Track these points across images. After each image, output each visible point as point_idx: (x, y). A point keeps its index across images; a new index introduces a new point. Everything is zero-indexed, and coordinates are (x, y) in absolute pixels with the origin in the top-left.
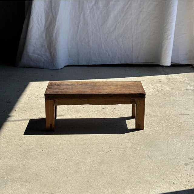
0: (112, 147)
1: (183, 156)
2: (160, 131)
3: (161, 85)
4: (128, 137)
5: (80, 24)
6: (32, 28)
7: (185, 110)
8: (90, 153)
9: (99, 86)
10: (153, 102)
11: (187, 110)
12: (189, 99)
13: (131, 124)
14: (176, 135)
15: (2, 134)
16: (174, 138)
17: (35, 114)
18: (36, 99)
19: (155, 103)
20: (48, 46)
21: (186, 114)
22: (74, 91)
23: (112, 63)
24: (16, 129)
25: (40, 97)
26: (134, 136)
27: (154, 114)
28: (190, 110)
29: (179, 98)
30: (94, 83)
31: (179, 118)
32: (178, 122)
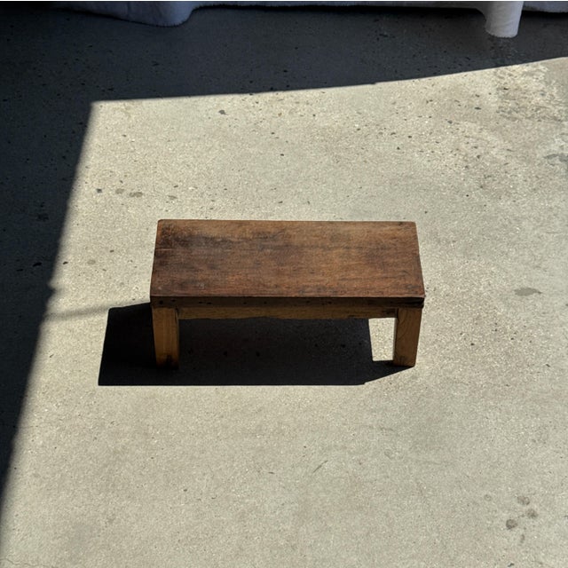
0: (329, 449)
2: (456, 374)
3: (478, 128)
4: (372, 398)
7: (534, 267)
8: (275, 471)
11: (538, 267)
12: (551, 209)
13: (382, 337)
14: (496, 393)
16: (490, 407)
18: (119, 199)
19: (454, 231)
21: (534, 291)
22: (230, 278)
25: (129, 191)
26: (388, 398)
27: (445, 288)
28: (545, 270)
29: (524, 203)
30: (283, 230)
31: (511, 310)
32: (508, 327)
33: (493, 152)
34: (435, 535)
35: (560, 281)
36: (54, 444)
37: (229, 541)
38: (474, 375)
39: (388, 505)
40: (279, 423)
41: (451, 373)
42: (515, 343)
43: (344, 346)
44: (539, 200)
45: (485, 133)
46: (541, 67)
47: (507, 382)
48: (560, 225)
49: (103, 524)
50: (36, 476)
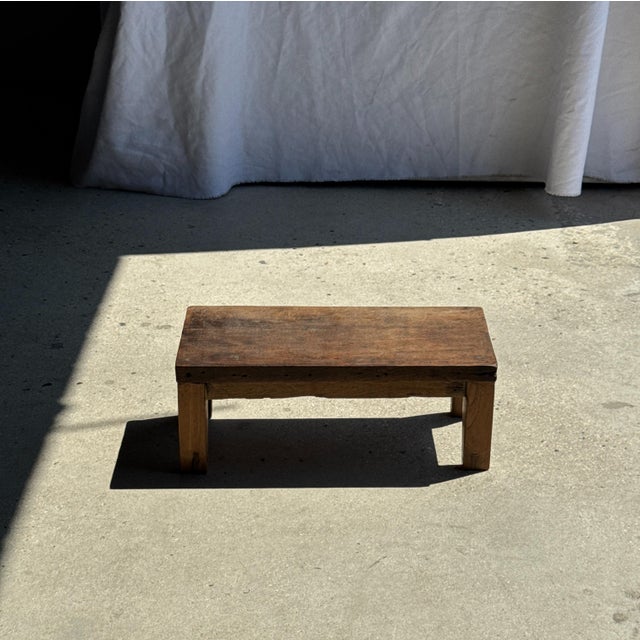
0: (389, 545)
1: (611, 584)
2: (540, 476)
3: (547, 273)
4: (439, 499)
6: (123, 64)
7: (623, 385)
8: (322, 566)
9: (346, 327)
10: (521, 351)
11: (626, 384)
12: (637, 337)
13: (448, 444)
14: (589, 494)
15: (44, 483)
16: (583, 506)
17: (144, 400)
18: (145, 331)
19: (527, 355)
20: (177, 123)
21: (626, 405)
22: (270, 351)
24: (86, 463)
25: (156, 325)
26: (458, 499)
27: (521, 402)
28: (636, 386)
29: (605, 331)
30: (331, 314)
31: (600, 421)
32: (598, 436)
33: (566, 292)
34: (525, 627)
36: (52, 542)
37: (265, 634)
38: (560, 477)
39: (464, 599)
40: (326, 522)
41: (532, 476)
42: (608, 449)
43: (403, 453)
44: (623, 329)
45: (555, 277)
46: (613, 227)
47: (601, 484)
49: (107, 619)
50: (27, 573)
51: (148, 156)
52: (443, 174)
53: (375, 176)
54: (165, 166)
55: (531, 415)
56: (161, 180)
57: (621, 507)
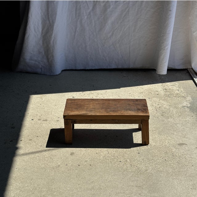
0: (119, 193)
2: (161, 169)
3: (159, 99)
5: (77, 29)
11: (184, 137)
12: (186, 121)
14: (176, 174)
15: (13, 175)
16: (174, 179)
17: (41, 146)
18: (39, 122)
19: (154, 128)
20: (45, 53)
21: (184, 144)
23: (109, 68)
24: (26, 168)
25: (43, 119)
26: (138, 177)
28: (187, 138)
29: (177, 119)
31: (177, 149)
32: (177, 155)
33: (165, 106)
35: (193, 141)
36: (18, 195)
38: (167, 169)
40: (99, 186)
41: (159, 169)
42: (180, 159)
43: (120, 162)
44: (182, 119)
45: (161, 101)
46: (177, 84)
47: (179, 171)
48: (190, 125)
51: (36, 62)
52: (126, 67)
53: (105, 67)
54: (41, 65)
55: (157, 148)
56: (40, 70)
57: (185, 179)
